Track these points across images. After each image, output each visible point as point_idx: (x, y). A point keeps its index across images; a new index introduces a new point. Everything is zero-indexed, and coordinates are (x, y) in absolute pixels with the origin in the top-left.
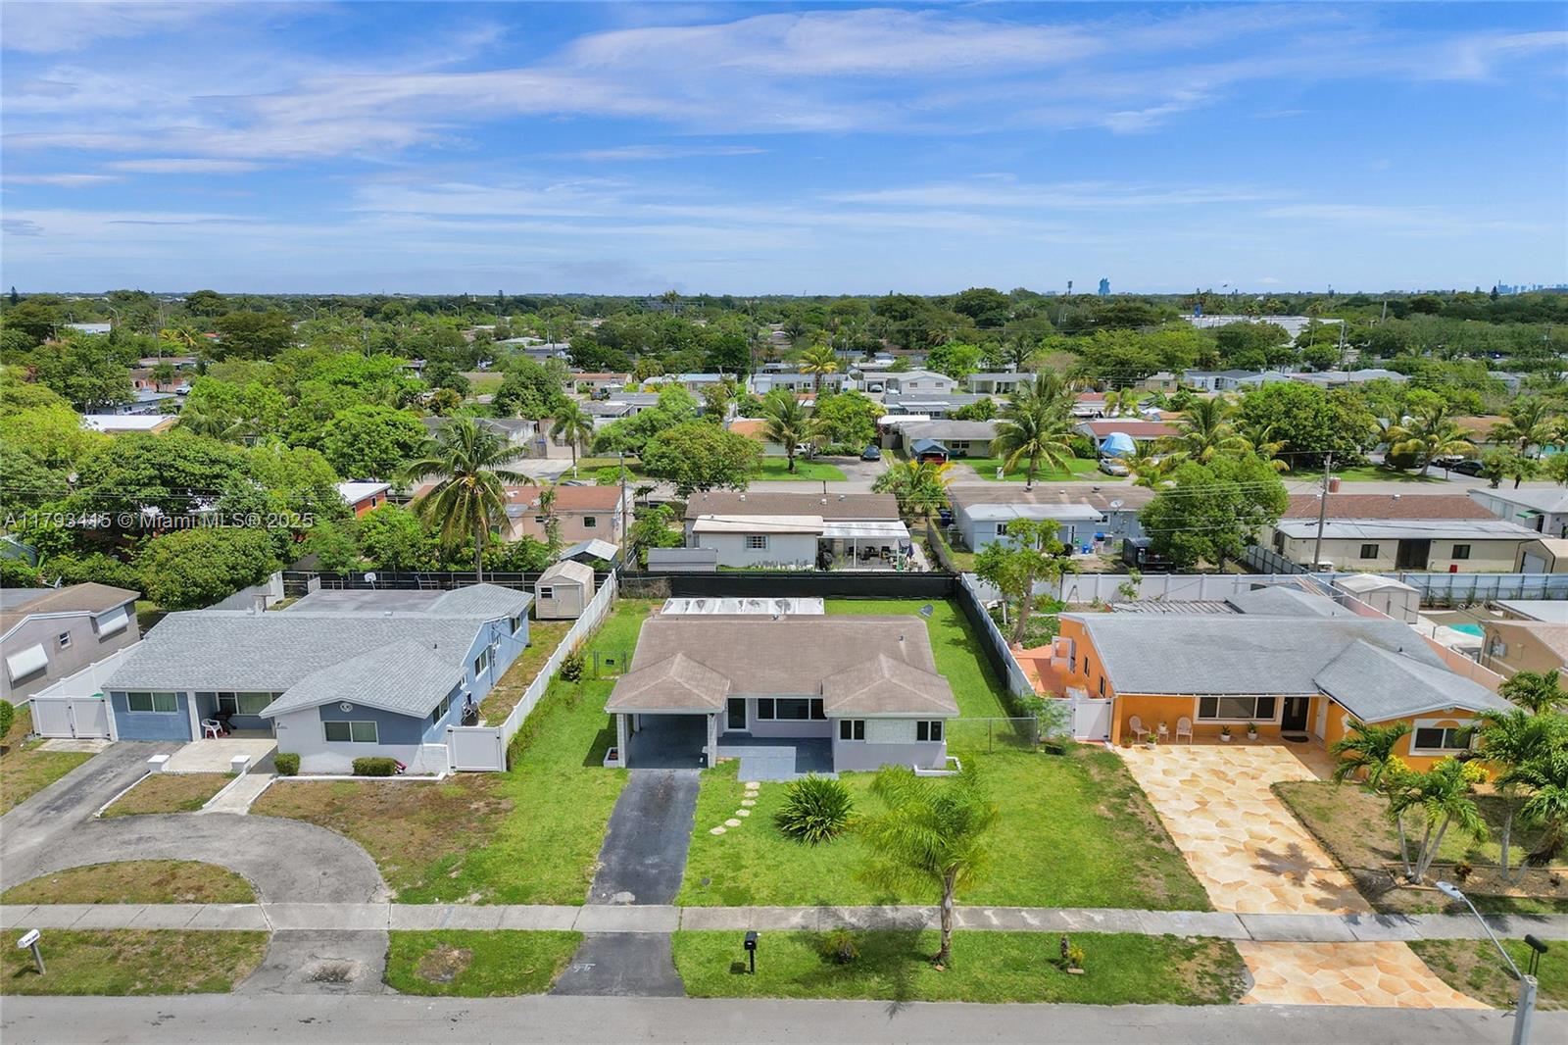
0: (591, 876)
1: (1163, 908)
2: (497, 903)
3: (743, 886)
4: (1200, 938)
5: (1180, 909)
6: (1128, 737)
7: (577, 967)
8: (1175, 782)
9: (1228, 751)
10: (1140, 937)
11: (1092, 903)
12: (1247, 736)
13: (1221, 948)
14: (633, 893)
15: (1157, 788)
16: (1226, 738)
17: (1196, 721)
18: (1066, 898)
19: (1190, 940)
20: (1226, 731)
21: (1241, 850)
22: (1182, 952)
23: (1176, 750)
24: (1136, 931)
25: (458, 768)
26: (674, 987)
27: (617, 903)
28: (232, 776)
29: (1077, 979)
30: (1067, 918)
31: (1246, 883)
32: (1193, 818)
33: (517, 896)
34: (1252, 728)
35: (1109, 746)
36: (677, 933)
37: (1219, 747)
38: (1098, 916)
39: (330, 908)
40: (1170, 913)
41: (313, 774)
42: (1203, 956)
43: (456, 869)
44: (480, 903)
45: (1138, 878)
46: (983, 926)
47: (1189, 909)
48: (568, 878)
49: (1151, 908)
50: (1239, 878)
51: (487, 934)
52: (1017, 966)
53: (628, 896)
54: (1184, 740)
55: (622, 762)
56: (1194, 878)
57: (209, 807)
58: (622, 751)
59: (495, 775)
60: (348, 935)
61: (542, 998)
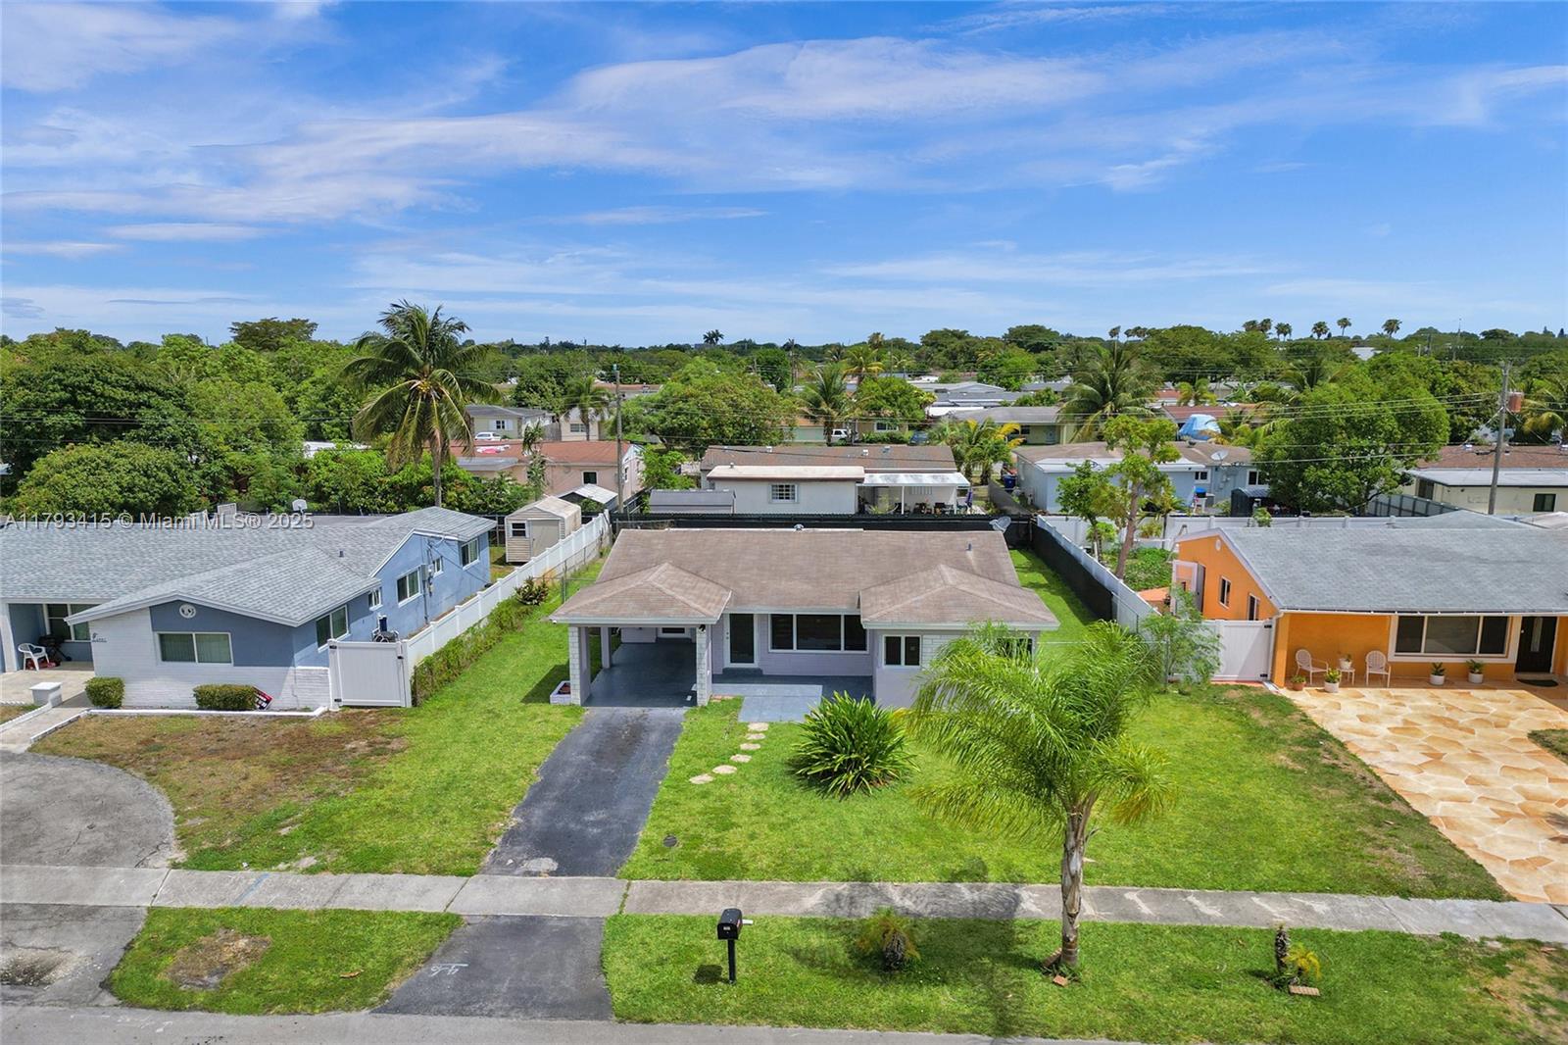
0: (497, 835)
1: (1424, 894)
2: (337, 871)
3: (730, 851)
4: (1507, 941)
5: (1455, 895)
6: (1295, 677)
7: (435, 969)
8: (1382, 729)
9: (1448, 696)
10: (1403, 938)
11: (1303, 885)
12: (1466, 678)
13: (1550, 958)
14: (555, 859)
15: (1356, 736)
16: (1440, 679)
17: (1393, 656)
18: (1258, 877)
19: (1489, 944)
20: (1438, 670)
21: (1518, 816)
22: (1484, 963)
23: (1369, 694)
24: (1390, 928)
25: (346, 701)
26: (596, 1005)
27: (529, 873)
28: (29, 708)
29: (1309, 1003)
30: (1266, 906)
31: (1550, 861)
32: (1426, 773)
33: (371, 861)
34: (1474, 668)
35: (1271, 688)
36: (615, 918)
37: (1432, 691)
38: (1320, 905)
40: (1440, 903)
41: (141, 708)
42: (1525, 971)
43: (292, 824)
44: (311, 871)
45: (1369, 850)
46: (1126, 916)
47: (1469, 897)
48: (460, 837)
49: (1406, 893)
50: (1533, 854)
51: (305, 915)
52: (1197, 981)
53: (548, 863)
54: (1376, 681)
55: (575, 697)
56: (1460, 852)
58: (575, 681)
59: (392, 711)
60: (84, 914)
61: (360, 1018)
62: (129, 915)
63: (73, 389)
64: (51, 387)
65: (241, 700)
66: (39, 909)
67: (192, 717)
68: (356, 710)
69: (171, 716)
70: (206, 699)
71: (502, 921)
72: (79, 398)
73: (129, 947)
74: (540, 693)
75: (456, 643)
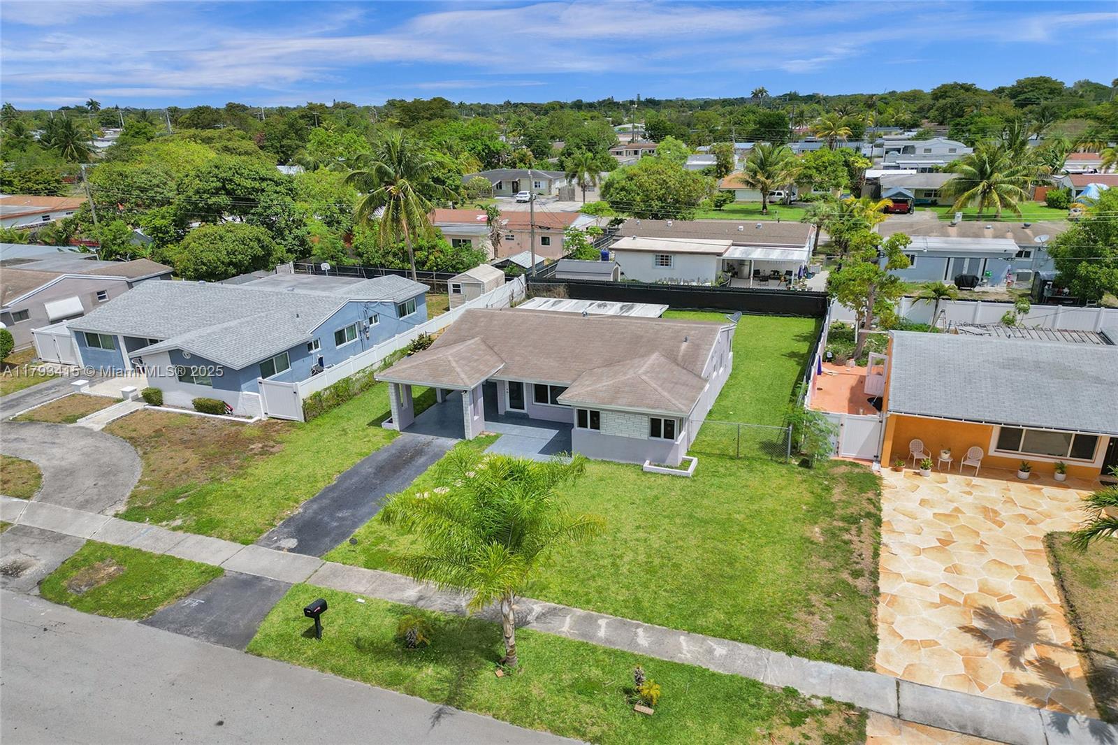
0: (281, 520)
1: (807, 655)
2: (186, 531)
3: (393, 550)
4: (828, 701)
5: (827, 660)
6: (901, 458)
7: (187, 602)
8: (928, 514)
9: (1018, 490)
10: (755, 684)
11: (726, 632)
12: (1053, 476)
13: (848, 721)
14: (298, 541)
15: (901, 517)
16: (1025, 475)
17: (992, 451)
18: (701, 621)
19: (814, 701)
20: (1025, 467)
21: (957, 604)
22: (790, 714)
23: (954, 482)
24: (752, 677)
25: (271, 414)
26: (242, 640)
27: (278, 548)
28: (119, 401)
29: (639, 719)
30: (684, 644)
31: (936, 643)
32: (922, 557)
33: (205, 527)
34: (1062, 468)
35: (875, 467)
36: (299, 585)
37: (1011, 484)
38: (720, 649)
39: (69, 513)
40: (812, 663)
41: (169, 407)
42: (815, 725)
43: (185, 497)
44: (175, 529)
45: (802, 616)
46: (583, 635)
47: (839, 662)
48: (260, 518)
49: (791, 652)
50: (931, 637)
51: (152, 556)
52: (586, 689)
53: (293, 543)
54: (969, 470)
55: (396, 426)
56: (872, 626)
57: (82, 422)
58: (395, 416)
59: (291, 424)
60: (58, 538)
61: (132, 624)
62: (77, 542)
63: (224, 180)
64: (211, 179)
65: (217, 408)
66: (42, 532)
67: (190, 416)
68: (276, 420)
69: (182, 414)
70: (201, 406)
71: (243, 577)
72: (227, 187)
73: (63, 563)
74: (377, 423)
75: (347, 381)
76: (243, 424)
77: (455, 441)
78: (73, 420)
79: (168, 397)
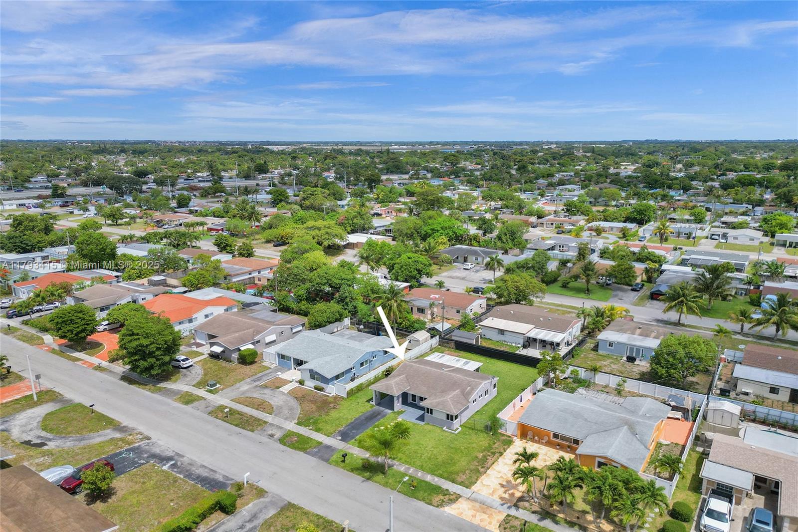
0: (337, 431)
1: (456, 483)
2: (313, 430)
4: (454, 493)
5: (460, 485)
6: (524, 437)
7: (314, 449)
11: (441, 476)
12: (566, 449)
13: (456, 497)
14: (342, 437)
17: (551, 438)
19: (451, 492)
20: (559, 445)
22: (444, 494)
23: (536, 446)
24: (441, 486)
26: (327, 460)
27: (336, 439)
28: (291, 382)
30: (428, 476)
31: (490, 486)
33: (318, 430)
34: (569, 446)
35: (515, 438)
36: (340, 449)
39: (283, 420)
41: (306, 386)
42: (448, 496)
43: (313, 420)
44: (310, 429)
45: (461, 475)
46: (406, 471)
47: (463, 486)
49: (453, 482)
50: (490, 484)
51: (305, 437)
53: (340, 438)
54: (542, 444)
55: (373, 403)
56: (477, 480)
57: (281, 389)
58: (374, 400)
59: (343, 398)
60: (281, 428)
61: (302, 453)
62: (286, 430)
65: (321, 389)
66: (278, 426)
67: (312, 390)
68: (338, 396)
69: (310, 390)
70: (316, 388)
71: (327, 445)
73: (284, 435)
74: (368, 401)
75: (362, 384)
76: (328, 396)
77: (391, 411)
78: (278, 388)
79: (306, 383)
